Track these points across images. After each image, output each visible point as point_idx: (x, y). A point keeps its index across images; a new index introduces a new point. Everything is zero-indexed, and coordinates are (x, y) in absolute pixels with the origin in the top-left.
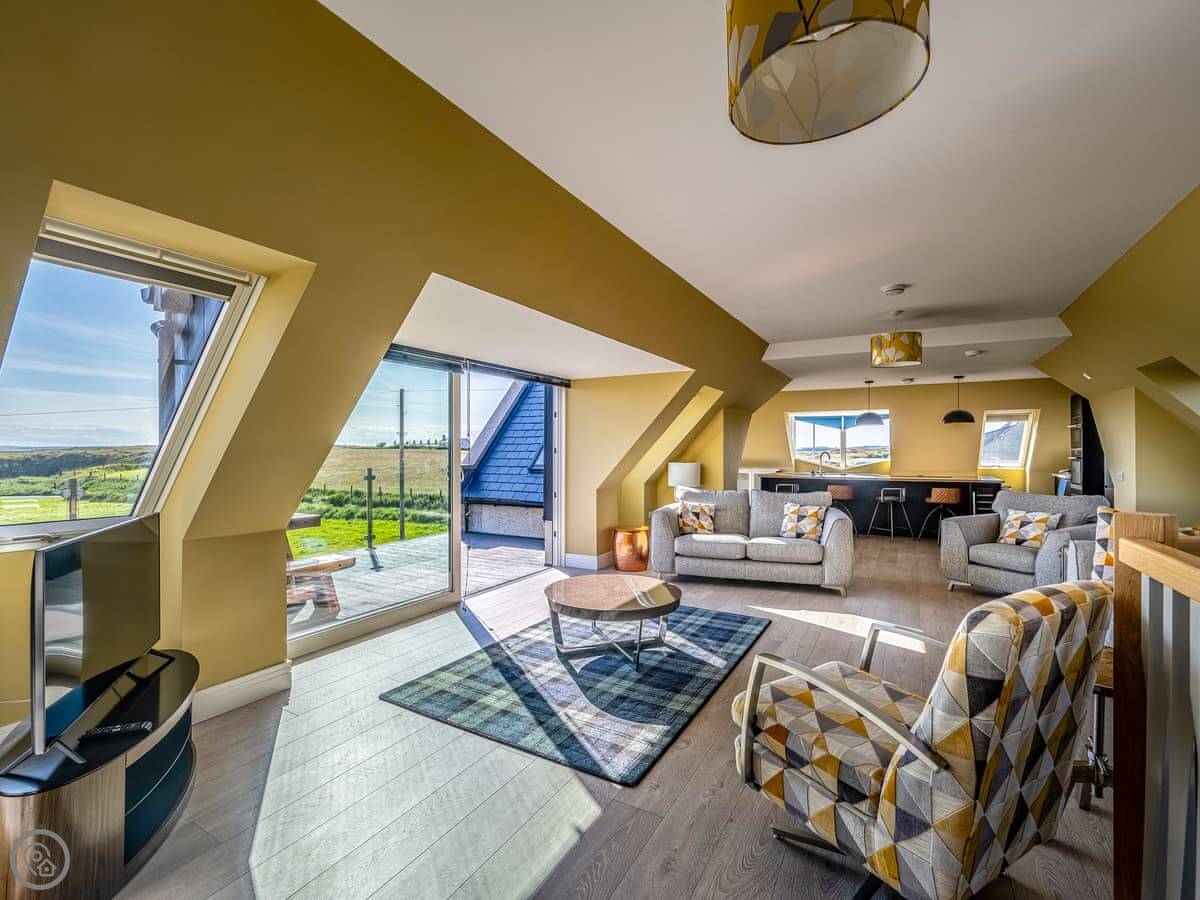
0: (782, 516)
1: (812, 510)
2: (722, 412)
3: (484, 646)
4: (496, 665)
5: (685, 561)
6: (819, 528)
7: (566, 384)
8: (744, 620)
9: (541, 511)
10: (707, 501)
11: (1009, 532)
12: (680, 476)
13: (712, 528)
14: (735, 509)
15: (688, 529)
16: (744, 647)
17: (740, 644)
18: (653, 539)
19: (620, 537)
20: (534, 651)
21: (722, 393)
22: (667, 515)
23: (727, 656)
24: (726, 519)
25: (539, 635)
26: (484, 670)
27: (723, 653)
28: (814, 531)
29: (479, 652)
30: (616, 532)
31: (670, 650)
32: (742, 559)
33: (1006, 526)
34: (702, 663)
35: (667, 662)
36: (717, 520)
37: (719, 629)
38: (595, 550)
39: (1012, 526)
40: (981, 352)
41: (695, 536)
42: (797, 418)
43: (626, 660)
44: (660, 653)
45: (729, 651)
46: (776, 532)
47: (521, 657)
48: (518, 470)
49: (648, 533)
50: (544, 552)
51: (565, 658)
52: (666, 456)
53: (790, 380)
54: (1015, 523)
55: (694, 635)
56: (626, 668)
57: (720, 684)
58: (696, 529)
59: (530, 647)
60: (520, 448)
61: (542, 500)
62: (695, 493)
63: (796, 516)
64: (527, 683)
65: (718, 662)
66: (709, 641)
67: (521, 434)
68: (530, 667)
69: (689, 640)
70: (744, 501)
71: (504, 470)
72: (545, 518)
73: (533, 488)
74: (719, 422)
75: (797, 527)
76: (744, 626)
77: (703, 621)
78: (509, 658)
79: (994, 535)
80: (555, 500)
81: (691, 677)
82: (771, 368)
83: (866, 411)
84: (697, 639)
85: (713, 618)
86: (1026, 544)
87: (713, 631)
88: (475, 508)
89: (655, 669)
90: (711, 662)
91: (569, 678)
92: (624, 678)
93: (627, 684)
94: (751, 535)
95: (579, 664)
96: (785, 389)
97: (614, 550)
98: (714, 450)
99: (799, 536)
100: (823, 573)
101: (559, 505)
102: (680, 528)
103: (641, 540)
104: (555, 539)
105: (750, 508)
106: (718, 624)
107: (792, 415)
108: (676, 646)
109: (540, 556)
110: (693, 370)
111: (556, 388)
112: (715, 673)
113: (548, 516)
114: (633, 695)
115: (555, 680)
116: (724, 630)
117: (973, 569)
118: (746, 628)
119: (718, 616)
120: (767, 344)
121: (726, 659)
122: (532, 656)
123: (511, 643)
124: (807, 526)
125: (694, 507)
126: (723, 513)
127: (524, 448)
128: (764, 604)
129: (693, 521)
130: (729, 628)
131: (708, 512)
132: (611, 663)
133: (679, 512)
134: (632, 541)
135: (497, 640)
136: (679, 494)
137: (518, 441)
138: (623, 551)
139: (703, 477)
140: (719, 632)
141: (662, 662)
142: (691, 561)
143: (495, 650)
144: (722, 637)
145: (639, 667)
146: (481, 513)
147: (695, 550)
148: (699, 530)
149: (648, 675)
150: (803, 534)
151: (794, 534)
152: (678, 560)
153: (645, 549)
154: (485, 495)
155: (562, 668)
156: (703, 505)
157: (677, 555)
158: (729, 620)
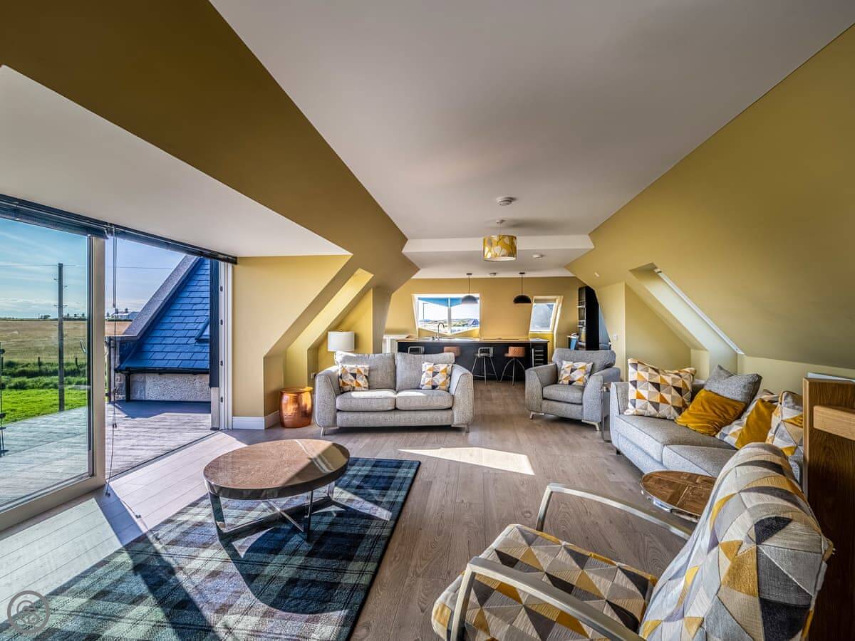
0: (421, 373)
1: (442, 367)
2: (372, 290)
3: (126, 542)
4: (137, 568)
5: (345, 415)
6: (448, 381)
7: (233, 260)
8: (399, 464)
9: (208, 376)
10: (362, 363)
11: (564, 376)
12: (338, 342)
13: (367, 386)
14: (384, 368)
15: (347, 388)
16: (403, 493)
17: (399, 490)
18: (318, 398)
19: (287, 398)
20: (189, 538)
21: (372, 275)
22: (329, 377)
23: (391, 506)
24: (378, 377)
25: (198, 514)
26: (121, 580)
27: (388, 502)
28: (444, 383)
29: (119, 552)
30: (282, 394)
31: (339, 509)
32: (392, 410)
33: (562, 372)
34: (370, 518)
35: (337, 524)
36: (371, 379)
37: (380, 477)
38: (262, 411)
39: (566, 372)
40: (542, 256)
41: (354, 394)
42: (419, 299)
43: (295, 530)
44: (329, 514)
45: (392, 500)
46: (416, 386)
47: (173, 550)
48: (185, 340)
49: (312, 393)
50: (210, 415)
51: (227, 539)
52: (327, 326)
53: (419, 269)
54: (567, 369)
55: (359, 487)
56: (296, 539)
57: (389, 538)
58: (354, 387)
59: (186, 533)
60: (186, 320)
61: (208, 367)
62: (352, 357)
63: (431, 372)
64: (178, 587)
65: (383, 514)
66: (373, 491)
67: (189, 307)
68: (182, 561)
69: (355, 494)
70: (392, 362)
71: (169, 341)
72: (211, 385)
73: (201, 356)
74: (369, 300)
75: (432, 381)
76: (400, 470)
77: (365, 470)
78: (157, 554)
79: (555, 378)
80: (221, 368)
81: (361, 537)
82: (407, 259)
83: (468, 295)
84: (362, 491)
85: (374, 466)
86: (574, 384)
87: (375, 480)
88: (138, 377)
89: (327, 534)
90: (377, 515)
91: (232, 568)
92: (294, 553)
93: (298, 560)
94: (397, 389)
95: (242, 545)
96: (414, 277)
97: (280, 410)
98: (365, 322)
99: (434, 387)
100: (453, 415)
101: (225, 373)
102: (340, 387)
103: (306, 400)
104: (222, 404)
105: (396, 367)
106: (378, 471)
107: (416, 296)
108: (343, 503)
109: (206, 420)
110: (351, 254)
111: (222, 264)
112: (383, 527)
113: (214, 383)
114: (305, 575)
115: (214, 574)
116: (384, 477)
117: (545, 403)
118: (402, 473)
119: (378, 463)
120: (407, 240)
121: (390, 510)
122: (188, 544)
123: (161, 533)
124: (440, 379)
125: (351, 369)
126: (376, 373)
127: (193, 319)
128: (412, 447)
129: (352, 381)
130: (388, 474)
131: (363, 372)
132: (280, 536)
133: (339, 373)
134: (297, 400)
135: (144, 530)
136: (338, 358)
137: (186, 313)
138: (289, 410)
139: (357, 343)
140: (381, 480)
141: (332, 524)
142: (350, 416)
143: (140, 546)
144: (383, 485)
145: (309, 535)
146: (144, 382)
147: (354, 405)
148: (357, 388)
149: (319, 543)
150: (437, 386)
151: (430, 387)
152: (339, 415)
153: (309, 406)
154: (149, 364)
155: (224, 554)
156: (359, 366)
157: (338, 410)
158: (387, 467)
